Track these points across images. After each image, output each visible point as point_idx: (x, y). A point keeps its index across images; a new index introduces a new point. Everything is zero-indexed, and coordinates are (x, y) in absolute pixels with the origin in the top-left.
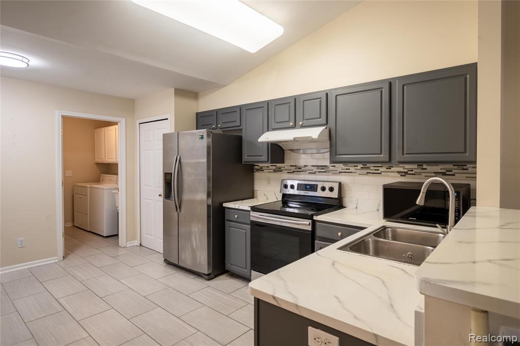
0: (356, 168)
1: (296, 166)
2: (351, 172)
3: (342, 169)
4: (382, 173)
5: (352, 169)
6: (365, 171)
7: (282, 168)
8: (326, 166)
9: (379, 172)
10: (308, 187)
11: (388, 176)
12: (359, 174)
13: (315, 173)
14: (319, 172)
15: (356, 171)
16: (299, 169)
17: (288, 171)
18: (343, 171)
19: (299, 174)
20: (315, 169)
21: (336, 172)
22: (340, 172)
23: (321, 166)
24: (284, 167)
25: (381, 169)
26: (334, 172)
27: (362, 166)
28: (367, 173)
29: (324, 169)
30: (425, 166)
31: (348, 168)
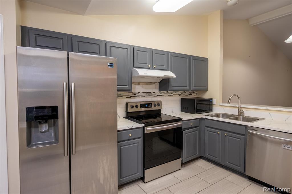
0: (164, 93)
1: (132, 93)
2: (162, 95)
3: (158, 94)
4: (174, 95)
5: (163, 94)
6: (168, 94)
7: (122, 95)
8: (151, 92)
9: (172, 94)
10: (146, 105)
11: (175, 96)
12: (166, 96)
13: (144, 97)
14: (147, 96)
15: (164, 95)
16: (135, 94)
17: (127, 97)
18: (158, 95)
19: (134, 98)
20: (145, 95)
21: (155, 96)
22: (157, 96)
23: (148, 93)
24: (124, 94)
25: (174, 93)
26: (154, 96)
27: (167, 92)
28: (169, 95)
29: (149, 94)
30: (185, 92)
31: (160, 93)
